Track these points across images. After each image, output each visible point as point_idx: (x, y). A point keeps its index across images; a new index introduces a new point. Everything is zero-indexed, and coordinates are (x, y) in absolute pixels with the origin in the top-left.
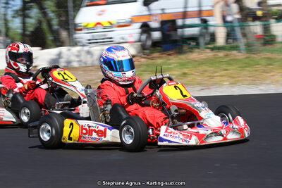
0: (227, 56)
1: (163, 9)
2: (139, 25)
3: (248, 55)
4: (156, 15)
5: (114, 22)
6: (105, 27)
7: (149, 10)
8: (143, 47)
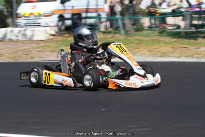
0: (113, 37)
1: (73, 7)
2: (57, 16)
3: (126, 37)
4: (68, 10)
5: (42, 13)
6: (36, 16)
7: (64, 7)
8: (60, 29)
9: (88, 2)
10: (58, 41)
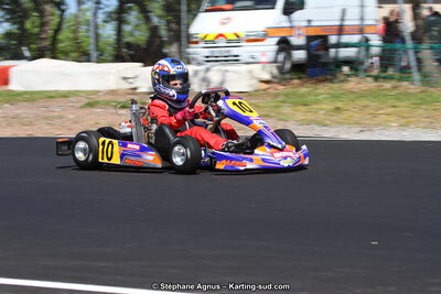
0: (394, 88)
1: (309, 21)
2: (276, 40)
3: (424, 88)
4: (299, 28)
5: (242, 35)
6: (229, 41)
7: (291, 22)
8: (281, 69)
9: (344, 12)
10: (277, 95)
